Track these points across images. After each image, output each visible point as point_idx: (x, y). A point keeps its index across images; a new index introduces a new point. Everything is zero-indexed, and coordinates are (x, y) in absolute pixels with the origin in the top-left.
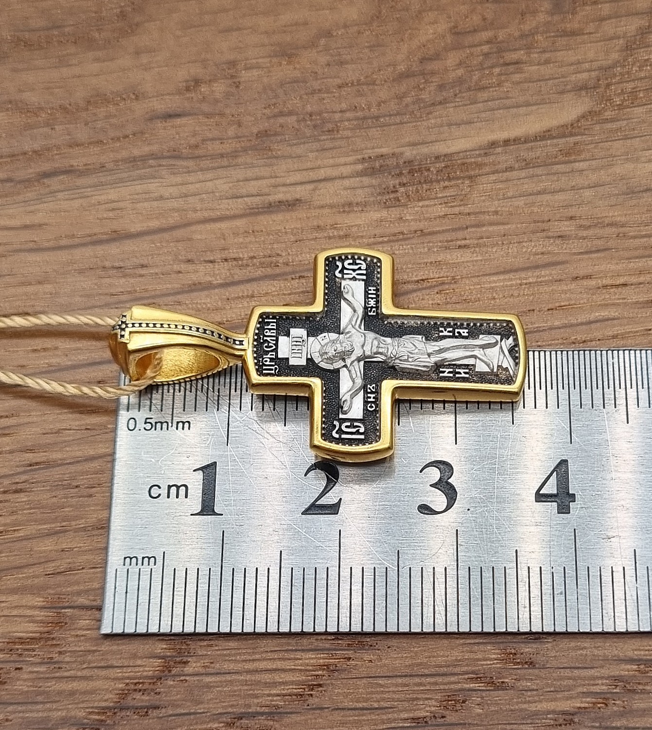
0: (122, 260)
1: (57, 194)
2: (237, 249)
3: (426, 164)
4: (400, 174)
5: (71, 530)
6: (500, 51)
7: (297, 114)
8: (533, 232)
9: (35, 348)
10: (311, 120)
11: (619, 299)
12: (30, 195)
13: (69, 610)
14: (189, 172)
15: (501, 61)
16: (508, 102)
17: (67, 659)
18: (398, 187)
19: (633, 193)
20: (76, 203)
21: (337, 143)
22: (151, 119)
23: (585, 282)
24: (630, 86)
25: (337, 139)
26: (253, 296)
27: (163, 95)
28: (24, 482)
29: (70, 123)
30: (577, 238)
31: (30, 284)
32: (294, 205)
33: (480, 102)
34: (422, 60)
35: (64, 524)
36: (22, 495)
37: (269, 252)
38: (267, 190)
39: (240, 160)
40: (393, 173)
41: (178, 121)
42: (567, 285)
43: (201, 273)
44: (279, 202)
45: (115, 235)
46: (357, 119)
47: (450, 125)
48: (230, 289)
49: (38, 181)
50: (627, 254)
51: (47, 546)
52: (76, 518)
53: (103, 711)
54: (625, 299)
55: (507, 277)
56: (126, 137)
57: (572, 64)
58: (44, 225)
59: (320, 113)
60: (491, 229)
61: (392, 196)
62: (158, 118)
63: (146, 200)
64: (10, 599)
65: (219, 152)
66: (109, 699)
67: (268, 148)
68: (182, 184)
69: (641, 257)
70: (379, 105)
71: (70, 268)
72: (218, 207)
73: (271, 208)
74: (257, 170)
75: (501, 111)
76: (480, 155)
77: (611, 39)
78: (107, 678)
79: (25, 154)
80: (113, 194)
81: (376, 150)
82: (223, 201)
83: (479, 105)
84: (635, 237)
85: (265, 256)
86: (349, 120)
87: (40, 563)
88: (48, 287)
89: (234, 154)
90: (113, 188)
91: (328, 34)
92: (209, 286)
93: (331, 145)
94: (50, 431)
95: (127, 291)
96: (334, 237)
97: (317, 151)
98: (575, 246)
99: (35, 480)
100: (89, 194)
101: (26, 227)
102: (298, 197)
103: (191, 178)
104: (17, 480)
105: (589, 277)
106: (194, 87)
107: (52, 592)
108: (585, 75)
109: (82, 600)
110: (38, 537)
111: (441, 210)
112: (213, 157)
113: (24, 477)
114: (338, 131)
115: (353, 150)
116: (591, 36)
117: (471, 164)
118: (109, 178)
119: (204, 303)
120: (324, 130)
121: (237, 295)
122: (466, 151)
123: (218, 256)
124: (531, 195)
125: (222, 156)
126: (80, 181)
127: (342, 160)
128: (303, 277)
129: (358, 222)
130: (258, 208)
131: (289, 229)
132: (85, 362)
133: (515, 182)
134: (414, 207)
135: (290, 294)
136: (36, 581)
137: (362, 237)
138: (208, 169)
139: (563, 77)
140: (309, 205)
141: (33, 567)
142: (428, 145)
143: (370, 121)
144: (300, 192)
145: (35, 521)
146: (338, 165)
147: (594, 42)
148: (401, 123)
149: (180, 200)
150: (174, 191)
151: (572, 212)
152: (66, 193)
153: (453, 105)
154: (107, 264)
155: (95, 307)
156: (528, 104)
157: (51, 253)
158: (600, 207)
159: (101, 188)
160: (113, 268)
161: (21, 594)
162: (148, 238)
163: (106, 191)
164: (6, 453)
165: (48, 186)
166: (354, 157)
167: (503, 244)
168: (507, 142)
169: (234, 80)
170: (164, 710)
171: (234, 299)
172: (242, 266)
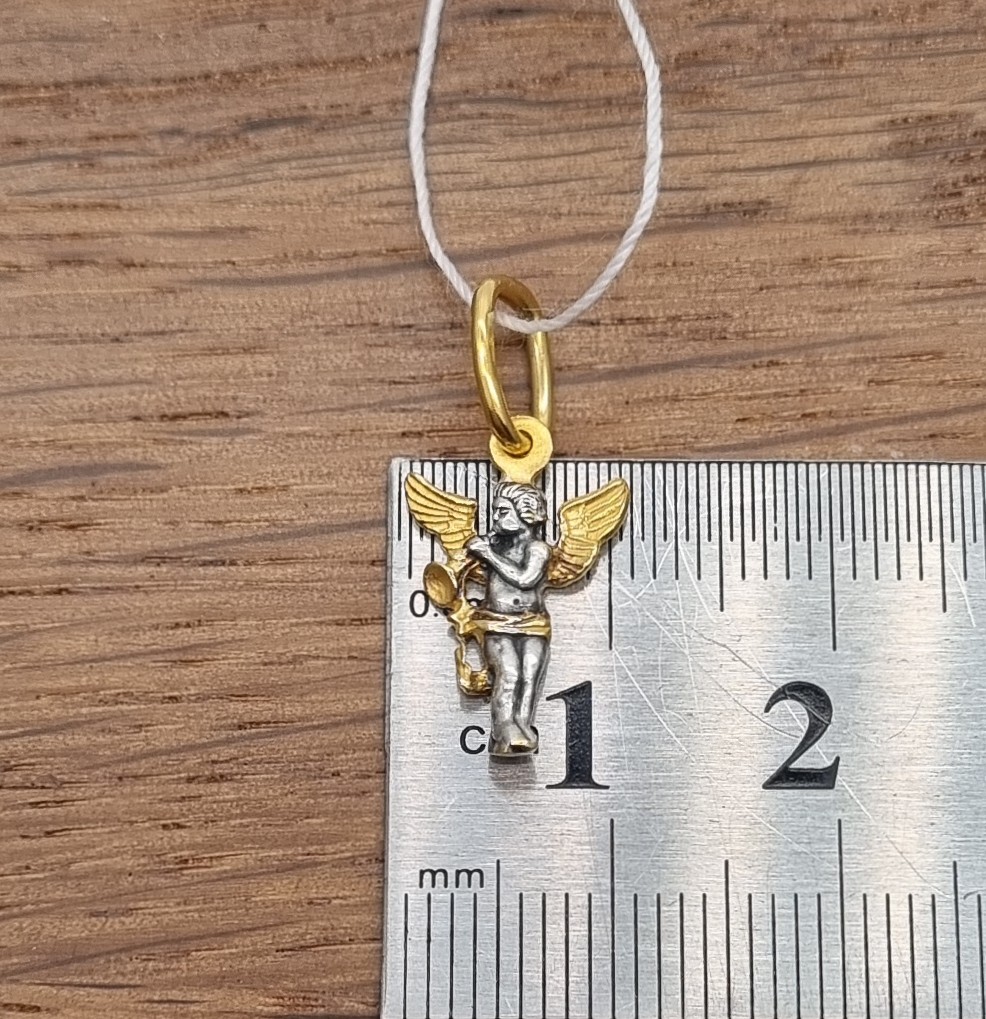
0: (412, 312)
1: (275, 165)
2: (643, 298)
4: (968, 158)
5: (325, 863)
7: (757, 22)
9: (241, 486)
10: (787, 35)
12: (220, 166)
14: (542, 133)
18: (962, 184)
20: (315, 188)
21: (841, 88)
25: (840, 78)
26: (676, 399)
28: (227, 761)
29: (297, 16)
31: (226, 352)
32: (756, 212)
35: (312, 849)
36: (225, 786)
37: (707, 308)
38: (701, 181)
40: (952, 156)
41: (517, 24)
44: (725, 205)
45: (396, 260)
46: (879, 37)
48: (632, 382)
49: (236, 136)
51: (279, 892)
52: (334, 839)
58: (249, 229)
59: (804, 22)
61: (951, 203)
62: (475, 14)
63: (456, 188)
64: (208, 997)
65: (602, 93)
67: (699, 90)
68: (528, 158)
70: (923, 10)
71: (308, 322)
72: (602, 210)
73: (710, 217)
74: (678, 135)
79: (207, 77)
81: (918, 105)
82: (612, 197)
85: (699, 318)
86: (863, 39)
87: (265, 927)
88: (265, 362)
89: (633, 99)
92: (587, 375)
93: (828, 91)
94: (276, 659)
95: (424, 377)
96: (836, 284)
97: (800, 101)
99: (249, 759)
100: (341, 168)
101: (213, 232)
102: (762, 196)
103: (547, 146)
104: (214, 757)
107: (291, 986)
110: (260, 874)
112: (590, 105)
113: (227, 752)
114: (840, 62)
115: (869, 103)
118: (379, 137)
119: (579, 410)
120: (813, 58)
121: (644, 396)
125: (608, 102)
126: (321, 143)
127: (851, 124)
128: (777, 364)
129: (885, 254)
130: (683, 216)
131: (747, 262)
132: (343, 521)
135: (750, 398)
136: (258, 962)
137: (892, 286)
138: (579, 129)
140: (785, 214)
141: (252, 933)
143: (904, 43)
144: (766, 185)
145: (253, 841)
146: (844, 134)
148: (968, 51)
149: (526, 190)
150: (513, 172)
152: (294, 164)
154: (381, 318)
155: (360, 406)
157: (267, 290)
159: (363, 156)
160: (394, 327)
161: (230, 987)
162: (462, 267)
163: (375, 165)
164: (190, 701)
165: (258, 148)
166: (874, 119)
171: (639, 403)
172: (654, 334)
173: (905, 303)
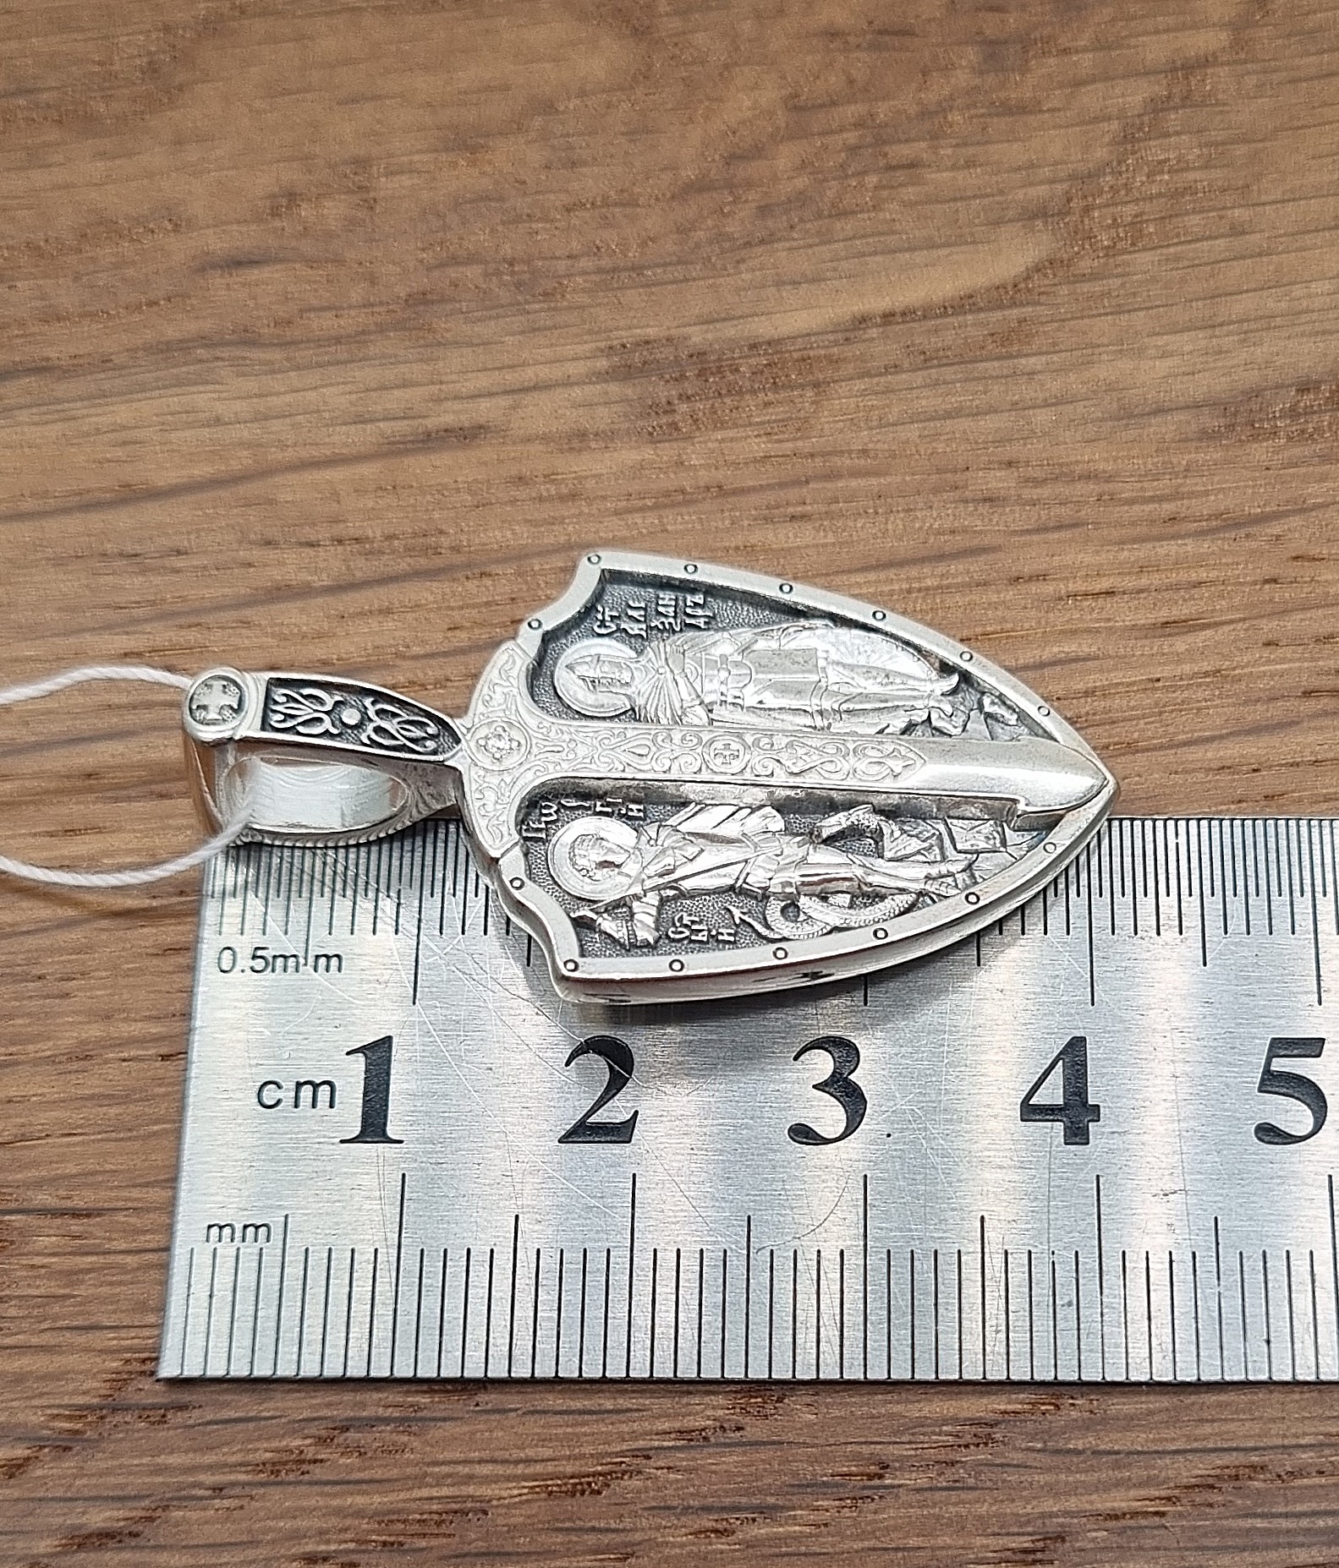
0: (140, 541)
1: (16, 413)
2: (362, 520)
3: (733, 358)
4: (683, 377)
6: (880, 142)
7: (487, 263)
8: (936, 490)
10: (513, 273)
11: (1098, 621)
13: (19, 1217)
14: (273, 372)
15: (882, 163)
16: (892, 241)
17: (13, 1312)
18: (676, 402)
19: (1131, 416)
20: (54, 430)
21: (562, 318)
22: (202, 270)
23: (1034, 588)
24: (1129, 210)
25: (561, 309)
26: (389, 612)
27: (226, 223)
29: (46, 276)
30: (1022, 502)
32: (475, 437)
33: (839, 241)
34: (731, 159)
35: (13, 1049)
37: (424, 527)
38: (422, 408)
39: (372, 350)
40: (667, 377)
41: (254, 274)
42: (999, 592)
43: (290, 566)
44: (446, 431)
45: (126, 493)
46: (600, 271)
47: (779, 284)
48: (347, 597)
50: (1116, 534)
52: (33, 1039)
53: (80, 1412)
54: (1109, 620)
55: (882, 575)
56: (152, 303)
57: (1019, 169)
59: (528, 261)
60: (854, 483)
61: (664, 420)
62: (214, 266)
63: (189, 425)
65: (333, 333)
66: (90, 1390)
67: (426, 327)
68: (259, 396)
69: (1143, 540)
70: (644, 244)
71: (39, 555)
72: (327, 440)
73: (430, 441)
74: (403, 368)
75: (879, 258)
76: (836, 343)
77: (1096, 120)
78: (87, 1350)
80: (123, 413)
81: (636, 331)
82: (338, 428)
83: (836, 246)
84: (1131, 502)
85: (415, 535)
86: (584, 273)
89: (359, 337)
90: (127, 402)
91: (548, 107)
92: (304, 592)
93: (550, 322)
95: (147, 601)
96: (550, 499)
97: (522, 332)
98: (1016, 517)
100: (78, 413)
102: (482, 421)
103: (276, 383)
105: (1042, 577)
106: (287, 208)
108: (1042, 191)
109: (43, 1198)
111: (759, 447)
112: (318, 342)
114: (563, 295)
115: (590, 332)
116: (1056, 114)
117: (818, 359)
118: (119, 382)
119: (295, 625)
120: (537, 292)
121: (358, 610)
122: (808, 335)
123: (323, 533)
124: (932, 419)
125: (338, 341)
126: (62, 389)
127: (569, 351)
128: (489, 575)
129: (598, 468)
130: (405, 442)
131: (463, 482)
132: (62, 737)
133: (902, 395)
134: (705, 442)
135: (461, 608)
137: (604, 498)
138: (310, 367)
139: (1001, 192)
140: (504, 437)
142: (736, 322)
143: (624, 275)
144: (485, 410)
146: (562, 360)
147: (1061, 127)
148: (686, 280)
149: (256, 425)
150: (240, 406)
151: (1012, 451)
152: (34, 410)
153: (787, 245)
154: (111, 548)
155: (84, 630)
156: (932, 245)
157: (2, 527)
158: (1066, 443)
159: (101, 401)
160: (121, 555)
162: (190, 498)
163: (112, 408)
166: (594, 345)
167: (877, 513)
168: (888, 317)
169: (365, 196)
170: (196, 1413)
171: (353, 616)
172: (371, 553)
173: (617, 513)
